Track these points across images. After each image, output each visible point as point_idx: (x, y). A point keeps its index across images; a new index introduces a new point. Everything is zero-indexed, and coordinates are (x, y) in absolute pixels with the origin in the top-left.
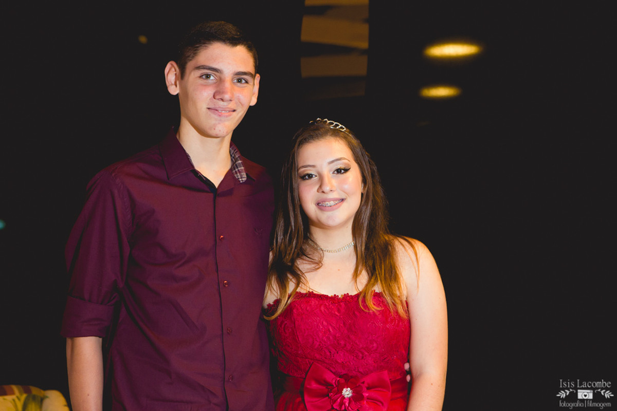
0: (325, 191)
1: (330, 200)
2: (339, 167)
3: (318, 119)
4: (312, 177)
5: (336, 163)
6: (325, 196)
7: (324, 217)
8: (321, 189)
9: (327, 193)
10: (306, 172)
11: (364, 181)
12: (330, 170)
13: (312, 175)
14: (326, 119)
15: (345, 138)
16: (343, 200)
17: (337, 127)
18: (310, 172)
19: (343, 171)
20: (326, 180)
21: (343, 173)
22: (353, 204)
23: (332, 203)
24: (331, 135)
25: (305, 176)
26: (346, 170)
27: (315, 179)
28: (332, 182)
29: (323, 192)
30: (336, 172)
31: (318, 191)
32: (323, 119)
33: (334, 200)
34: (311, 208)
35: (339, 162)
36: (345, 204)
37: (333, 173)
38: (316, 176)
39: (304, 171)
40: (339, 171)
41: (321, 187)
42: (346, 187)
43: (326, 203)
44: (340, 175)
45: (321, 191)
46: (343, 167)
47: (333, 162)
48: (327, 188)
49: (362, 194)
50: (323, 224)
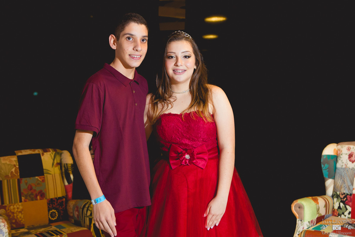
1: (179, 70)
2: (185, 55)
5: (185, 53)
6: (178, 68)
7: (175, 77)
8: (176, 65)
9: (179, 66)
15: (190, 41)
16: (185, 70)
18: (172, 56)
19: (187, 57)
20: (179, 60)
26: (189, 57)
27: (174, 59)
28: (181, 62)
30: (184, 57)
31: (174, 65)
33: (182, 70)
35: (187, 53)
37: (183, 57)
38: (175, 57)
39: (170, 55)
41: (176, 63)
42: (188, 65)
44: (186, 59)
46: (188, 55)
47: (183, 52)
48: (179, 64)
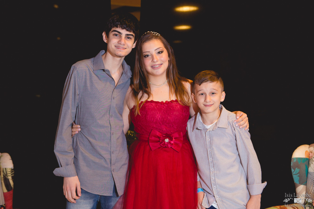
0: (154, 61)
1: (157, 65)
2: (159, 51)
3: (148, 32)
4: (148, 56)
5: (158, 50)
6: (155, 63)
7: (155, 72)
9: (155, 62)
10: (146, 54)
11: (169, 56)
12: (156, 53)
13: (148, 55)
14: (151, 32)
15: (160, 39)
16: (162, 64)
17: (156, 35)
18: (147, 54)
20: (155, 57)
21: (161, 53)
22: (166, 65)
23: (158, 66)
24: (154, 39)
25: (146, 56)
28: (157, 57)
29: (154, 62)
31: (152, 62)
32: (150, 31)
33: (158, 65)
34: (149, 69)
35: (159, 49)
36: (163, 66)
38: (150, 56)
39: (145, 54)
40: (159, 53)
41: (153, 60)
42: (162, 59)
43: (155, 66)
44: (159, 54)
45: (153, 62)
46: (161, 51)
47: (156, 49)
48: (155, 60)
49: (169, 61)
50: (154, 74)
